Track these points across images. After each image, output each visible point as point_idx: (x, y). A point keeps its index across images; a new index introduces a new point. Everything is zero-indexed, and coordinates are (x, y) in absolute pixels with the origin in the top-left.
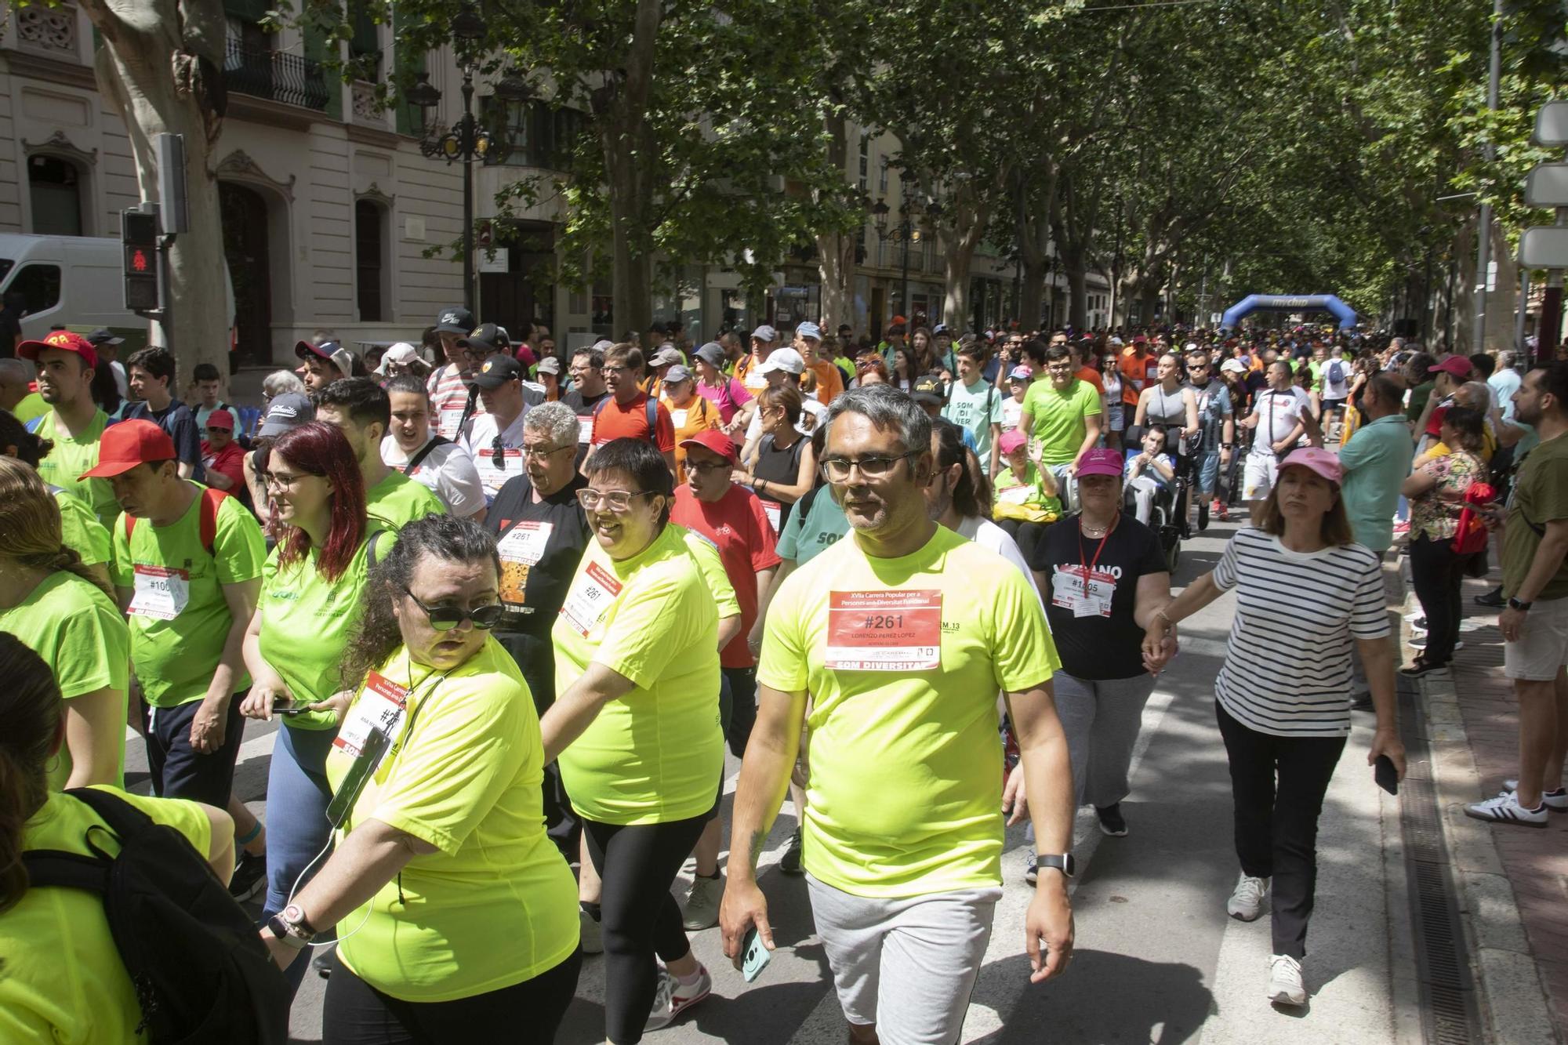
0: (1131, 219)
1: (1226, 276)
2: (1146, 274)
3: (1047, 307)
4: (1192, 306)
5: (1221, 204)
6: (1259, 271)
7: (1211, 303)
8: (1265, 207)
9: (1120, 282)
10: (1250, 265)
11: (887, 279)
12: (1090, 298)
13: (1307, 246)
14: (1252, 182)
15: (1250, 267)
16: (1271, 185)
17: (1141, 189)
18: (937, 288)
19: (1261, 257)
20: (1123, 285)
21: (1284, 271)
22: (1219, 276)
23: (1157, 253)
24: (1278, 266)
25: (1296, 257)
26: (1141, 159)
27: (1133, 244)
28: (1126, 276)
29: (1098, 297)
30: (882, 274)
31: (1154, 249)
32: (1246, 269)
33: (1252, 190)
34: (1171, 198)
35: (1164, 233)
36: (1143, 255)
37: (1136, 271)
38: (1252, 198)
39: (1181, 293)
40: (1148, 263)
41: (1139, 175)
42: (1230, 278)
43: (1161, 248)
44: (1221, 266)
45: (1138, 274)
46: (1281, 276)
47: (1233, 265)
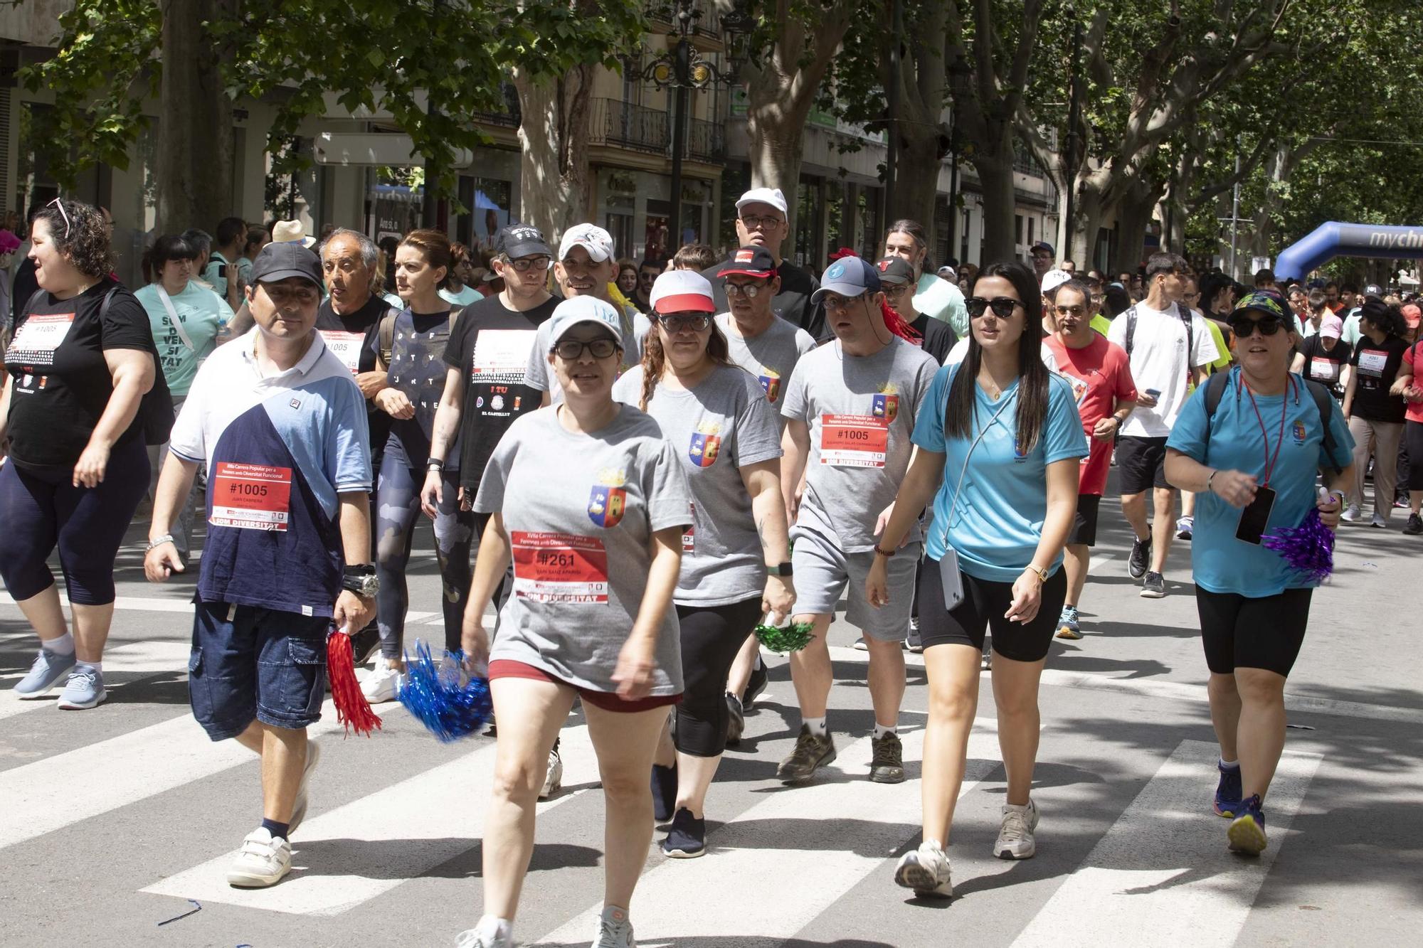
0: (1097, 60)
1: (1277, 183)
2: (1129, 170)
4: (1212, 243)
5: (1269, 36)
6: (1337, 176)
7: (1250, 235)
8: (1355, 45)
9: (1077, 184)
10: (1322, 162)
15: (1322, 166)
18: (697, 188)
19: (1343, 149)
20: (1084, 190)
21: (1388, 178)
22: (1264, 182)
23: (1151, 127)
24: (1376, 166)
25: (1408, 150)
27: (1101, 110)
28: (1089, 172)
31: (1143, 121)
32: (1314, 172)
33: (1331, 12)
35: (1162, 88)
36: (1122, 132)
37: (1108, 164)
38: (1328, 27)
39: (1192, 212)
40: (1133, 147)
42: (1287, 186)
43: (1155, 119)
44: (1268, 161)
45: (1112, 169)
46: (1382, 189)
47: (1291, 161)
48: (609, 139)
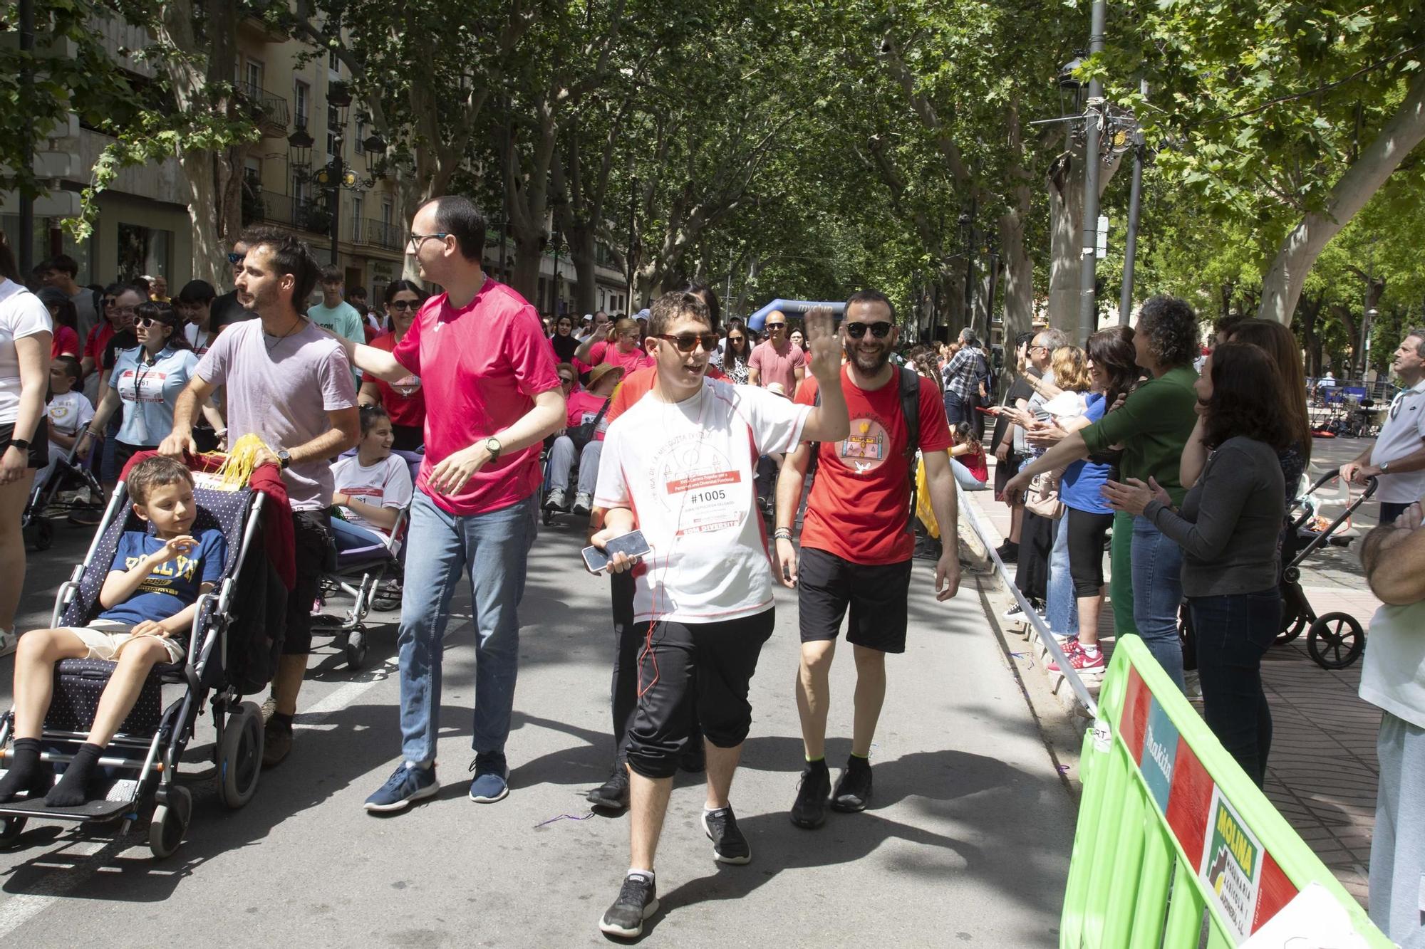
0: (649, 204)
1: (751, 279)
2: (665, 267)
3: (565, 304)
5: (744, 193)
6: (783, 277)
7: (737, 305)
8: (791, 199)
9: (636, 274)
10: (775, 270)
11: (366, 258)
12: (613, 298)
13: (830, 254)
14: (776, 170)
15: (776, 272)
16: (796, 174)
17: (660, 170)
19: (785, 262)
20: (639, 277)
21: (808, 278)
22: (745, 280)
23: (677, 243)
24: (801, 272)
25: (819, 265)
26: (659, 139)
27: (651, 232)
28: (642, 267)
29: (621, 297)
30: (359, 251)
31: (673, 237)
32: (771, 275)
33: (777, 179)
34: (691, 183)
35: (685, 221)
36: (661, 244)
37: (654, 263)
38: (778, 191)
40: (667, 254)
41: (657, 156)
42: (756, 280)
43: (680, 239)
44: (746, 266)
45: (657, 266)
46: (806, 284)
47: (758, 268)
48: (371, 242)
